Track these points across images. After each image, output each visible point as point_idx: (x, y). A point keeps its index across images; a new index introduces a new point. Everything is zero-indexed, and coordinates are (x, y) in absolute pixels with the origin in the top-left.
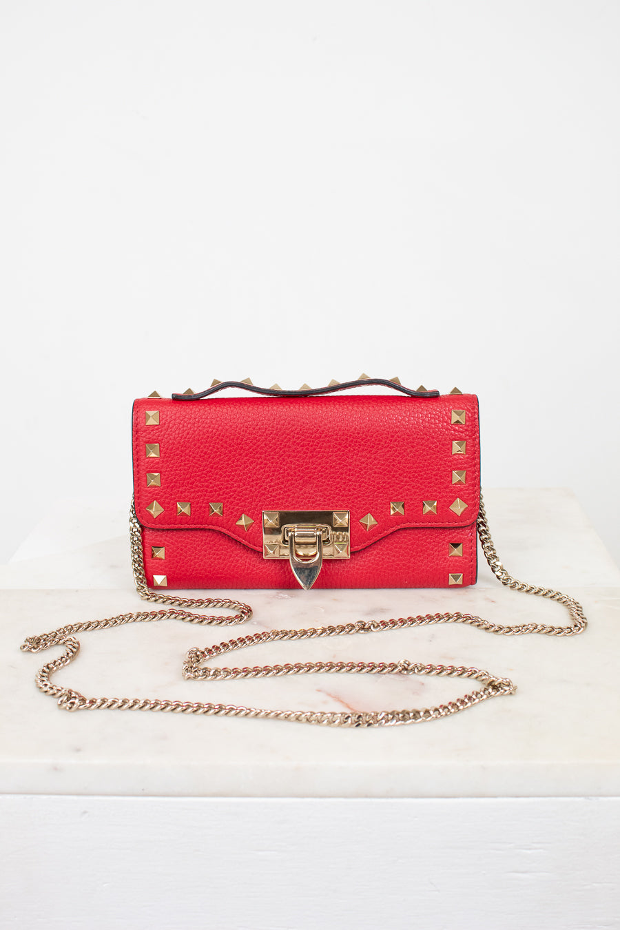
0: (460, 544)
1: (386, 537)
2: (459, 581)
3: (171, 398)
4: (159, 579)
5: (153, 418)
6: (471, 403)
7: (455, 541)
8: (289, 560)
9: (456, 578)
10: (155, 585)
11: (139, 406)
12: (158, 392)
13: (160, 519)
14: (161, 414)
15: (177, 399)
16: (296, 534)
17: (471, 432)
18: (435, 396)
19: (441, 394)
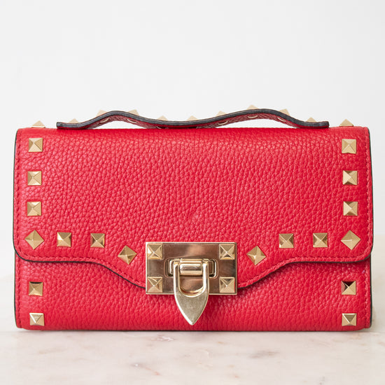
0: (352, 282)
1: (273, 273)
2: (354, 323)
3: (55, 127)
4: (36, 318)
5: (36, 145)
6: (362, 136)
7: (347, 279)
8: (173, 296)
9: (350, 318)
10: (31, 324)
11: (23, 136)
12: (42, 121)
13: (40, 252)
14: (45, 141)
15: (62, 128)
16: (181, 267)
17: (362, 162)
18: (324, 127)
19: (331, 126)
